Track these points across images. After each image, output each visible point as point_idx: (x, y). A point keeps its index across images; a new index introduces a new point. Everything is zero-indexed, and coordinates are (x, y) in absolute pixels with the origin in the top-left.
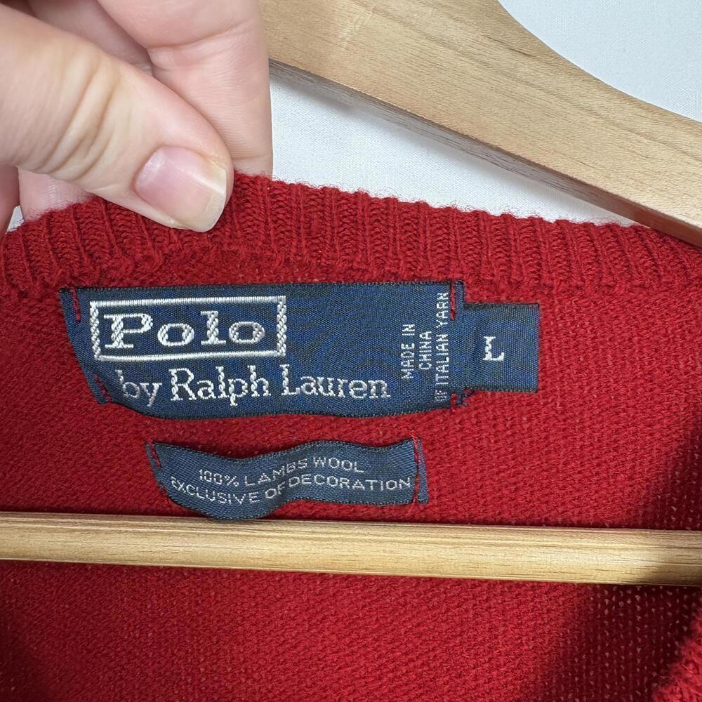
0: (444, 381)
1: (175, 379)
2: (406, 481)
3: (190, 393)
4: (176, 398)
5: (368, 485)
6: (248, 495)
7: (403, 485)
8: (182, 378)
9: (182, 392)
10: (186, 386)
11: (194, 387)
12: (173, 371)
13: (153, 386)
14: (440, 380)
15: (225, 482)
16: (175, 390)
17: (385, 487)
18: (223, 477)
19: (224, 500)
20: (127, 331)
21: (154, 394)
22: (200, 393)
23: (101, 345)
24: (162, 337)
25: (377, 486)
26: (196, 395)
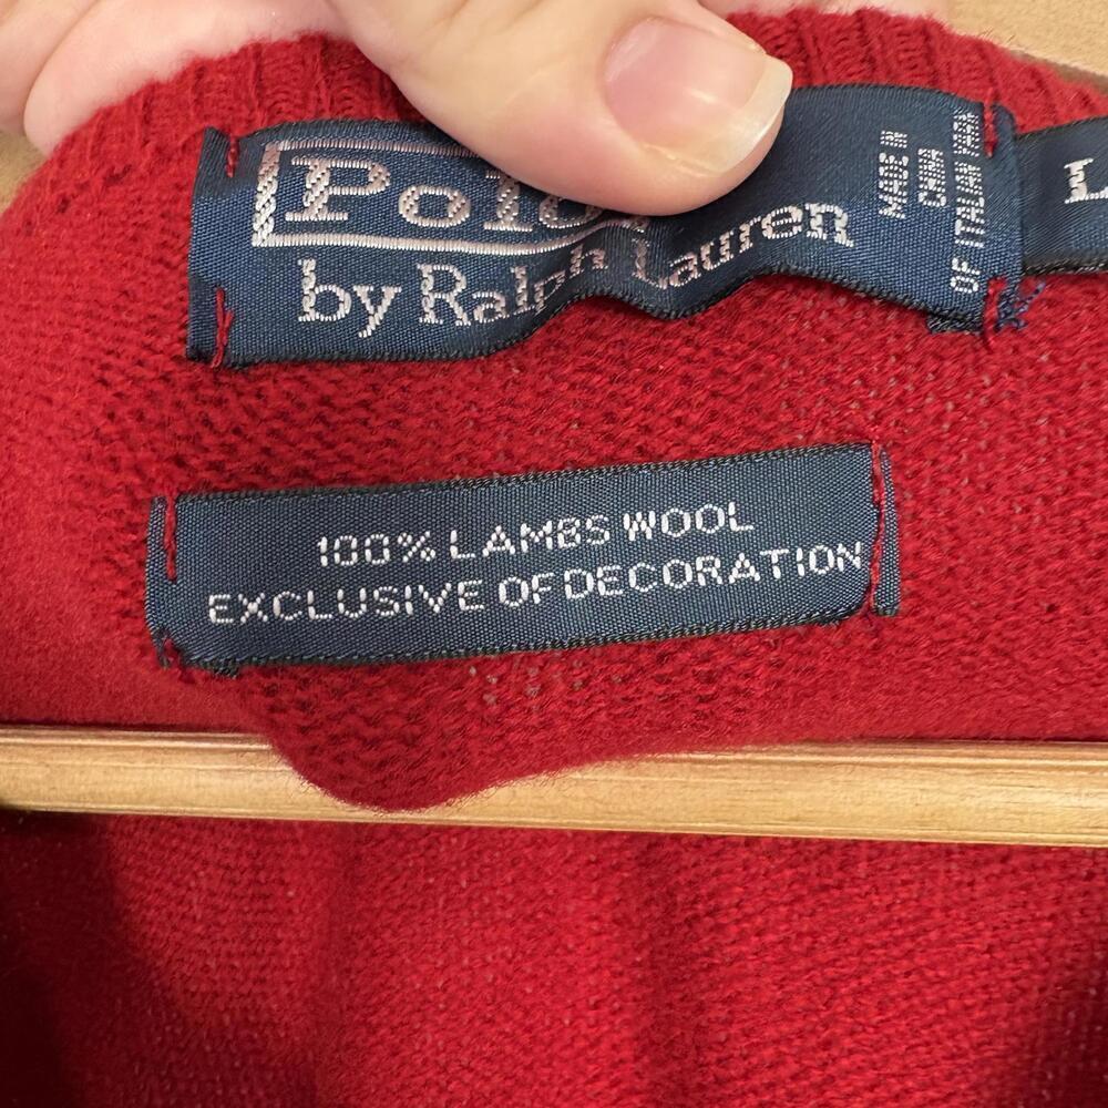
0: (973, 237)
1: (429, 283)
2: (850, 548)
3: (458, 310)
4: (431, 318)
5: (764, 566)
6: (455, 587)
7: (846, 561)
8: (445, 282)
9: (441, 307)
10: (450, 298)
11: (467, 302)
12: (426, 269)
13: (382, 294)
14: (965, 235)
15: (398, 551)
16: (429, 304)
17: (807, 568)
18: (393, 540)
19: (392, 608)
20: (336, 191)
21: (383, 309)
22: (479, 314)
23: (278, 216)
24: (407, 206)
25: (788, 563)
26: (471, 317)
